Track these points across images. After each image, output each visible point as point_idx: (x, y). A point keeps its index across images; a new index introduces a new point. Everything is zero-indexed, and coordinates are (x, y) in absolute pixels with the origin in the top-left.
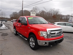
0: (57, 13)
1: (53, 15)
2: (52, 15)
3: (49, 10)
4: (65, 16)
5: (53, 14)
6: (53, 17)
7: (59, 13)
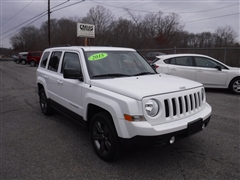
0: (170, 26)
1: (156, 36)
2: (153, 33)
3: (143, 19)
4: (197, 36)
5: (156, 30)
6: (157, 39)
7: (177, 28)
